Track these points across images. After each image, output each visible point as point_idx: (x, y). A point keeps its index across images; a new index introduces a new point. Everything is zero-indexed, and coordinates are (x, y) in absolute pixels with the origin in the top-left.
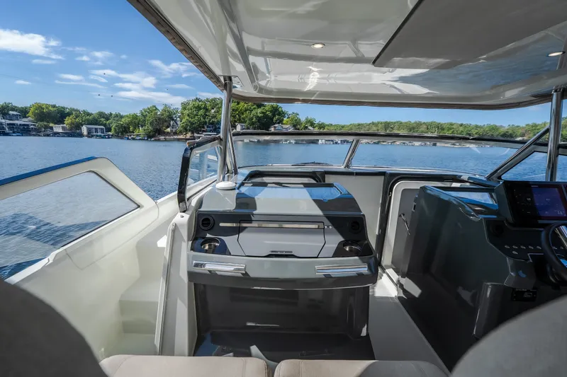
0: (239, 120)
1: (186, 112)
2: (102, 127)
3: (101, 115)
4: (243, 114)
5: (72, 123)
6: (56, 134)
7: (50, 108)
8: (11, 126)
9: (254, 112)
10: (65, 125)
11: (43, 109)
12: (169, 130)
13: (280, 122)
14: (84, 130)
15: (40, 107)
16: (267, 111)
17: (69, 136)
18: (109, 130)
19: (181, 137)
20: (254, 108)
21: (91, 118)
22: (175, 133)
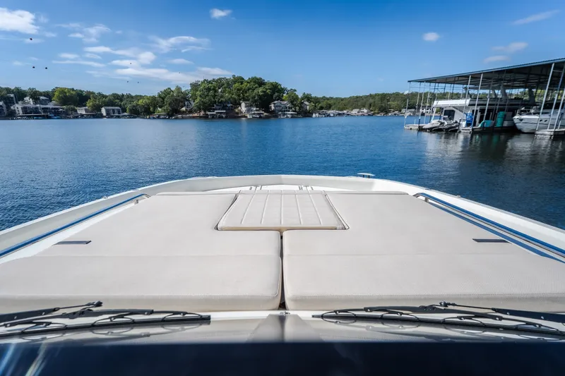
0: (244, 98)
1: (198, 93)
2: (119, 108)
3: (116, 96)
4: (246, 92)
5: (94, 105)
6: (82, 116)
7: (72, 92)
8: (45, 110)
9: (255, 91)
10: (87, 108)
11: (66, 93)
12: (184, 109)
13: (280, 98)
14: (103, 111)
15: (63, 91)
16: (267, 89)
17: (94, 118)
18: (124, 110)
19: (196, 115)
20: (256, 87)
21: (107, 99)
22: (191, 112)
